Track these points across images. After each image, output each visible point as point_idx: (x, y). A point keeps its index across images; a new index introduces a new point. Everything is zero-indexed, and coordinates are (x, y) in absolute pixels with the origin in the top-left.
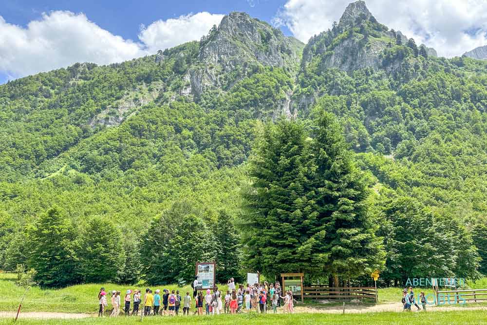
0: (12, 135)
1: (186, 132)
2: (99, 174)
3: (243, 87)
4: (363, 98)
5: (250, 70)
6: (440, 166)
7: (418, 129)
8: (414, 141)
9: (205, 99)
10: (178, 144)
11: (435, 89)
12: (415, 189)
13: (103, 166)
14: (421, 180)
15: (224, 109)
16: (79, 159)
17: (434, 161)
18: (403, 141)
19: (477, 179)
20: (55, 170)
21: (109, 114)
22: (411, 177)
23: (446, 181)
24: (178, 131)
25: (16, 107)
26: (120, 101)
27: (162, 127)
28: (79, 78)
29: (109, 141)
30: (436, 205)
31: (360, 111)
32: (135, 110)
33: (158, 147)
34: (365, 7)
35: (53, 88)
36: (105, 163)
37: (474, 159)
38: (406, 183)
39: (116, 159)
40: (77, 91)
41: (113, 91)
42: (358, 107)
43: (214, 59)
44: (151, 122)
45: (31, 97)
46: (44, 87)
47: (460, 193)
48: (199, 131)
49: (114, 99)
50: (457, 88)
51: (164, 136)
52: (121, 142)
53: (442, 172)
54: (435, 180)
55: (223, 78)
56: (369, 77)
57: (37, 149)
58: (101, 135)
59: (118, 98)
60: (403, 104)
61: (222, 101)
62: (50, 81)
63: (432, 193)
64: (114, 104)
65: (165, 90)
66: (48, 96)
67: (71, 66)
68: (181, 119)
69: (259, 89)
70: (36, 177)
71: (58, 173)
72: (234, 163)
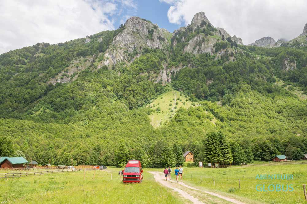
0: (9, 89)
1: (109, 88)
2: (63, 113)
3: (140, 61)
4: (205, 70)
5: (143, 51)
6: (243, 110)
7: (233, 88)
8: (231, 95)
9: (118, 67)
10: (105, 95)
11: (241, 66)
12: (232, 122)
13: (65, 108)
14: (234, 117)
15: (130, 74)
16: (50, 103)
17: (241, 107)
18: (226, 95)
19: (259, 117)
20: (38, 110)
21: (63, 76)
22: (230, 116)
23: (246, 118)
24: (105, 87)
25: (6, 71)
26: (68, 68)
27: (95, 85)
28: (40, 52)
29: (66, 93)
30: (241, 130)
31: (204, 77)
32: (77, 73)
33: (94, 96)
34: (205, 16)
35: (26, 59)
36: (66, 106)
37: (258, 107)
38: (228, 118)
39: (71, 104)
40: (42, 61)
41: (64, 62)
42: (203, 75)
43: (122, 44)
44: (88, 81)
45: (14, 65)
46: (21, 58)
47: (251, 124)
48: (117, 87)
49: (65, 67)
50: (252, 66)
51: (97, 90)
52: (72, 93)
53: (244, 113)
54: (241, 117)
55: (128, 55)
56: (208, 58)
57: (25, 97)
58: (60, 88)
59: (67, 66)
60: (226, 74)
61: (128, 69)
62: (24, 54)
63: (239, 124)
64: (66, 70)
65: (94, 61)
66: (24, 63)
67: (35, 45)
68: (105, 79)
69: (149, 63)
70: (28, 114)
71: (40, 112)
72: (138, 106)
